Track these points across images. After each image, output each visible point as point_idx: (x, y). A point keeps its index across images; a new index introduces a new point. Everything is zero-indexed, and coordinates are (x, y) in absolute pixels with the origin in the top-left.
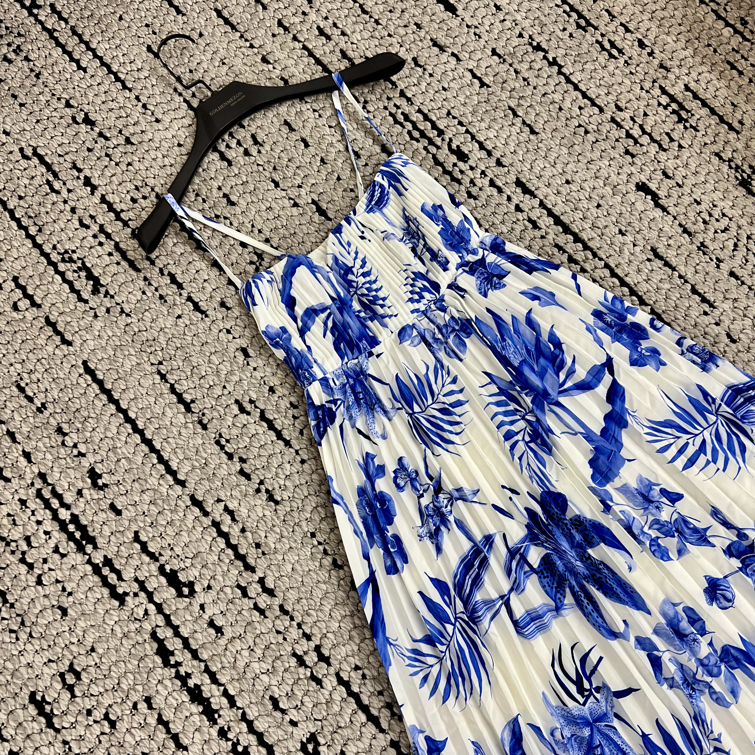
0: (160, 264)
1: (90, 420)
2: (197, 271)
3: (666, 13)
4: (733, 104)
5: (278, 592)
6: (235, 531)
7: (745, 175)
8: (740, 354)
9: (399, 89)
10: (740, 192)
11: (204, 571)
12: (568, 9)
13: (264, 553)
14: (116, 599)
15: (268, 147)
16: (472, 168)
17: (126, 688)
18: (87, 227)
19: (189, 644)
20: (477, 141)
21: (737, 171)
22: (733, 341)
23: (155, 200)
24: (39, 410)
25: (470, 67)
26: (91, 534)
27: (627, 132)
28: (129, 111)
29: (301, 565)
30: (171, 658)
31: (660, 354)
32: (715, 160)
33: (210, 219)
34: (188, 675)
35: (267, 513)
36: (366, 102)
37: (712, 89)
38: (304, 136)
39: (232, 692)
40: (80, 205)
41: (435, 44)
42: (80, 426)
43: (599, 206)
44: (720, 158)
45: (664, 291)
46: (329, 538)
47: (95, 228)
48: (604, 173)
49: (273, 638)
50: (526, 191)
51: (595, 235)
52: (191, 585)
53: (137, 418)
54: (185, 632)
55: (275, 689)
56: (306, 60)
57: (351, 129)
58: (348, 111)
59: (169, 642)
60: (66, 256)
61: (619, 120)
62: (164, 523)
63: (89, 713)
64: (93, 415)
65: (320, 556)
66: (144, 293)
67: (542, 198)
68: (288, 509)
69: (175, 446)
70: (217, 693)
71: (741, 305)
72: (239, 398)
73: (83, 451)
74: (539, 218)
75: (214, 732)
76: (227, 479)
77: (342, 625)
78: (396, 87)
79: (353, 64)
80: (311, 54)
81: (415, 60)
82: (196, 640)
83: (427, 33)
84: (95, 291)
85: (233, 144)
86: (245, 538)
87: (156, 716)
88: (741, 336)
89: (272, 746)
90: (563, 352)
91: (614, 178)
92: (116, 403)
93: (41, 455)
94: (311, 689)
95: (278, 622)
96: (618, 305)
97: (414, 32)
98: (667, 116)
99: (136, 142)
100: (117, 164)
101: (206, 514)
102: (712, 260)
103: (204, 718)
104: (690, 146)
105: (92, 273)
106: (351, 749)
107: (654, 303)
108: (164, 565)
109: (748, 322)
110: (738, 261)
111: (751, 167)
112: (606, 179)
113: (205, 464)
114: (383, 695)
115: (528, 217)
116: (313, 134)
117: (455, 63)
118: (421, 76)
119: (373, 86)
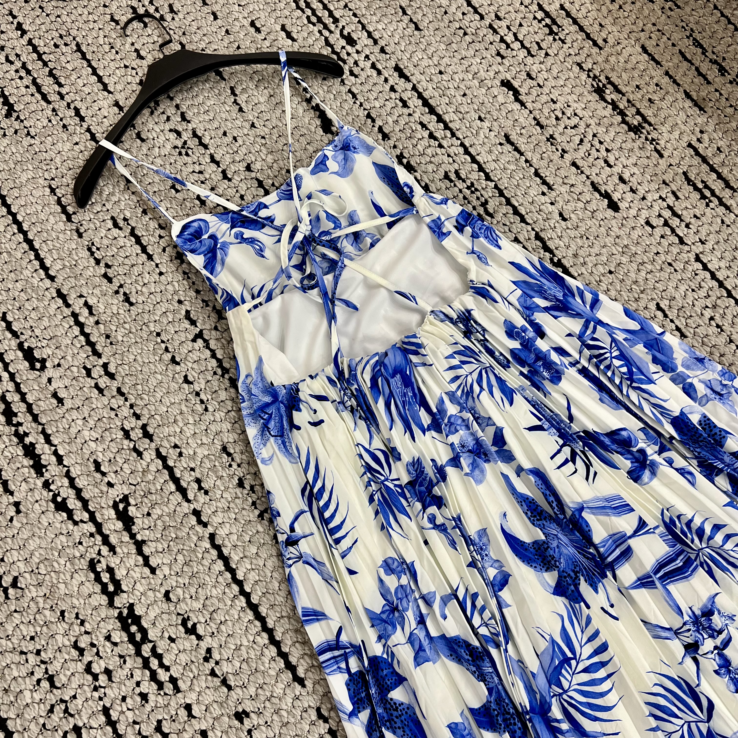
0: (68, 98)
2: (100, 109)
4: (601, 25)
5: (117, 376)
6: (89, 322)
7: (601, 85)
8: (567, 231)
10: (594, 97)
11: (57, 351)
13: (111, 343)
15: (181, 15)
16: (358, 52)
18: (12, 63)
19: (32, 409)
21: (594, 80)
22: (564, 219)
27: (502, 37)
29: (142, 357)
30: (14, 418)
32: (576, 69)
34: (26, 434)
35: (121, 311)
37: (584, 11)
38: (215, 10)
39: (61, 452)
40: (9, 45)
43: (465, 95)
44: (581, 68)
45: (509, 172)
46: (172, 338)
47: (18, 64)
48: (474, 68)
49: (106, 413)
50: (402, 75)
51: (457, 119)
52: (43, 361)
53: (23, 221)
54: (30, 398)
55: (100, 455)
59: (15, 405)
61: (496, 27)
62: (30, 308)
65: (161, 352)
66: (50, 121)
67: (415, 82)
68: (140, 311)
69: (52, 247)
70: (49, 452)
71: (577, 190)
72: (115, 215)
74: (409, 99)
75: (39, 483)
76: (91, 280)
77: (169, 409)
82: (39, 406)
84: (8, 115)
86: (98, 329)
88: (572, 216)
89: (87, 501)
91: (482, 74)
92: (8, 207)
94: (131, 458)
95: (113, 400)
98: (540, 28)
100: (48, 15)
101: (68, 306)
102: (557, 150)
103: (32, 471)
104: (555, 55)
105: (8, 100)
106: (157, 512)
107: (499, 180)
108: (23, 342)
109: (580, 205)
110: (581, 153)
111: (607, 78)
112: (476, 74)
113: (75, 265)
114: (194, 471)
115: (401, 97)
116: (223, 10)
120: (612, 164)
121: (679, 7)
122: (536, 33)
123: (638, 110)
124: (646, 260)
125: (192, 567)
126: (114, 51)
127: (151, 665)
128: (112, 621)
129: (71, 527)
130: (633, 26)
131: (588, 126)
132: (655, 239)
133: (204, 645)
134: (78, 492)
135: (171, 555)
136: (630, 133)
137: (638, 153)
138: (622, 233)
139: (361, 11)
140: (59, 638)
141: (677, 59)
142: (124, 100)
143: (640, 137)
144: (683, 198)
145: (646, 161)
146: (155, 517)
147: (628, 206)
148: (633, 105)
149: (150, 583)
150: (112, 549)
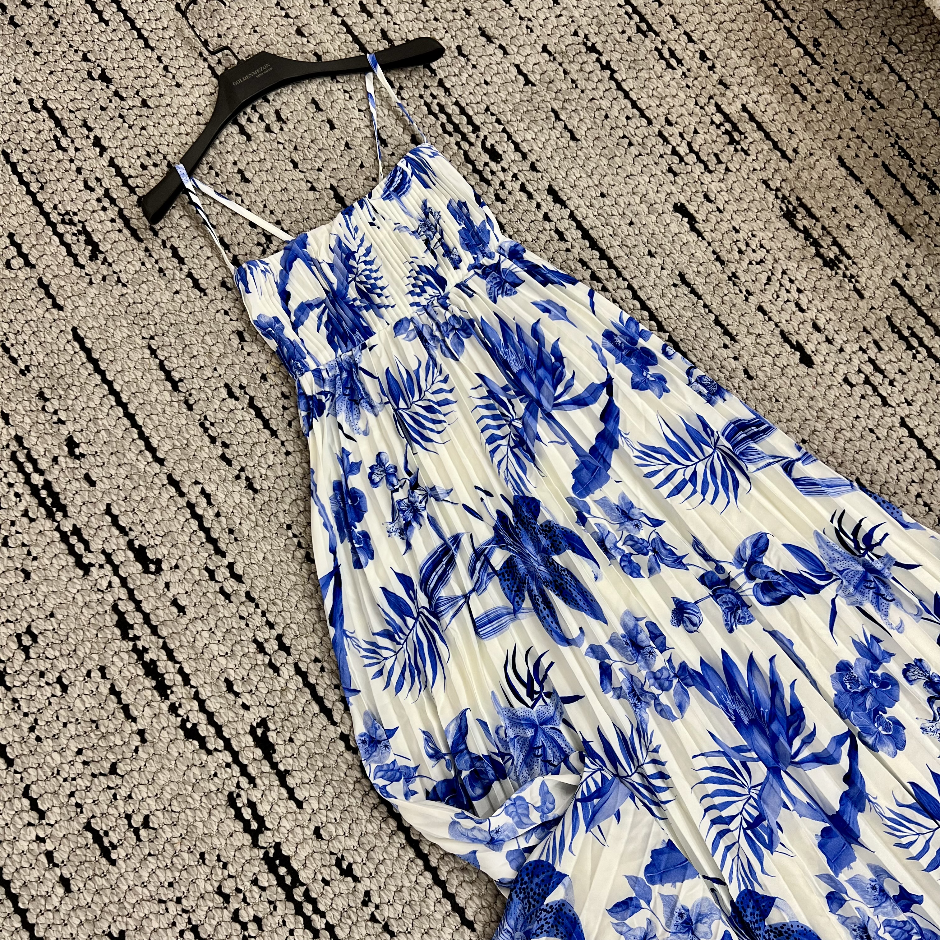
0: (163, 235)
1: (73, 388)
3: (734, 26)
4: (790, 130)
5: (246, 579)
6: (209, 514)
7: (791, 207)
8: (754, 391)
9: (438, 78)
10: (783, 223)
11: (174, 550)
12: (630, 10)
13: (236, 540)
14: (80, 569)
15: (291, 125)
16: (504, 170)
17: (82, 655)
18: (92, 190)
19: (150, 620)
20: (513, 142)
21: (783, 202)
22: (750, 378)
23: (166, 169)
24: (22, 372)
25: (517, 62)
26: (63, 502)
27: (674, 148)
28: (149, 72)
29: (273, 555)
30: (130, 631)
31: (666, 382)
32: (762, 188)
33: (221, 195)
34: (145, 650)
35: (245, 500)
36: (401, 88)
37: (770, 112)
38: (331, 117)
39: (187, 670)
40: (86, 166)
41: (483, 33)
42: (62, 393)
43: (631, 223)
44: (768, 186)
45: (685, 320)
46: (305, 531)
47: (100, 192)
48: (642, 189)
49: (235, 623)
50: (557, 199)
51: (623, 254)
52: (158, 563)
53: (121, 391)
54: (146, 607)
55: (232, 672)
56: (343, 36)
57: (382, 115)
58: (380, 96)
59: (130, 616)
60: (67, 217)
61: (666, 135)
62: (138, 499)
63: (42, 675)
64: (77, 383)
65: (293, 548)
66: (143, 264)
67: (573, 209)
68: (267, 499)
69: (157, 423)
70: (172, 670)
71: (764, 342)
72: (229, 382)
73: (63, 419)
74: (567, 230)
75: (165, 707)
76: (207, 462)
77: (307, 617)
78: (436, 75)
79: (393, 46)
80: (349, 31)
81: (459, 48)
82: (157, 616)
83: (476, 20)
84: (93, 257)
85: (255, 118)
86: (219, 522)
87: (109, 686)
88: (759, 373)
89: (221, 726)
90: (564, 367)
91: (652, 196)
92: (102, 373)
93: (19, 418)
94: (267, 675)
95: (242, 608)
96: (633, 328)
97: (462, 19)
98: (718, 136)
99: (153, 106)
101: (182, 494)
102: (741, 291)
103: (156, 693)
104: (737, 170)
105: (92, 238)
106: (300, 737)
107: (673, 330)
108: (133, 540)
109: (768, 360)
110: (769, 295)
111: (798, 199)
112: (644, 196)
113: (186, 444)
114: (339, 689)
115: (556, 227)
116: (341, 116)
117: (502, 56)
118: (463, 67)
119: (411, 71)
120: (805, 308)
121: (882, 106)
122: (714, 142)
123: (834, 238)
124: (844, 426)
125: (343, 800)
126: (213, 172)
127: (305, 911)
128: (257, 863)
129: (204, 757)
130: (828, 132)
132: (855, 400)
133: (362, 887)
134: (210, 717)
135: (318, 786)
136: (825, 268)
137: (834, 293)
138: (816, 393)
139: (505, 116)
140: (201, 883)
141: (880, 173)
142: (229, 236)
143: (836, 273)
144: (886, 348)
145: (843, 304)
146: (298, 743)
147: (823, 360)
148: (829, 233)
149: (297, 819)
150: (252, 780)
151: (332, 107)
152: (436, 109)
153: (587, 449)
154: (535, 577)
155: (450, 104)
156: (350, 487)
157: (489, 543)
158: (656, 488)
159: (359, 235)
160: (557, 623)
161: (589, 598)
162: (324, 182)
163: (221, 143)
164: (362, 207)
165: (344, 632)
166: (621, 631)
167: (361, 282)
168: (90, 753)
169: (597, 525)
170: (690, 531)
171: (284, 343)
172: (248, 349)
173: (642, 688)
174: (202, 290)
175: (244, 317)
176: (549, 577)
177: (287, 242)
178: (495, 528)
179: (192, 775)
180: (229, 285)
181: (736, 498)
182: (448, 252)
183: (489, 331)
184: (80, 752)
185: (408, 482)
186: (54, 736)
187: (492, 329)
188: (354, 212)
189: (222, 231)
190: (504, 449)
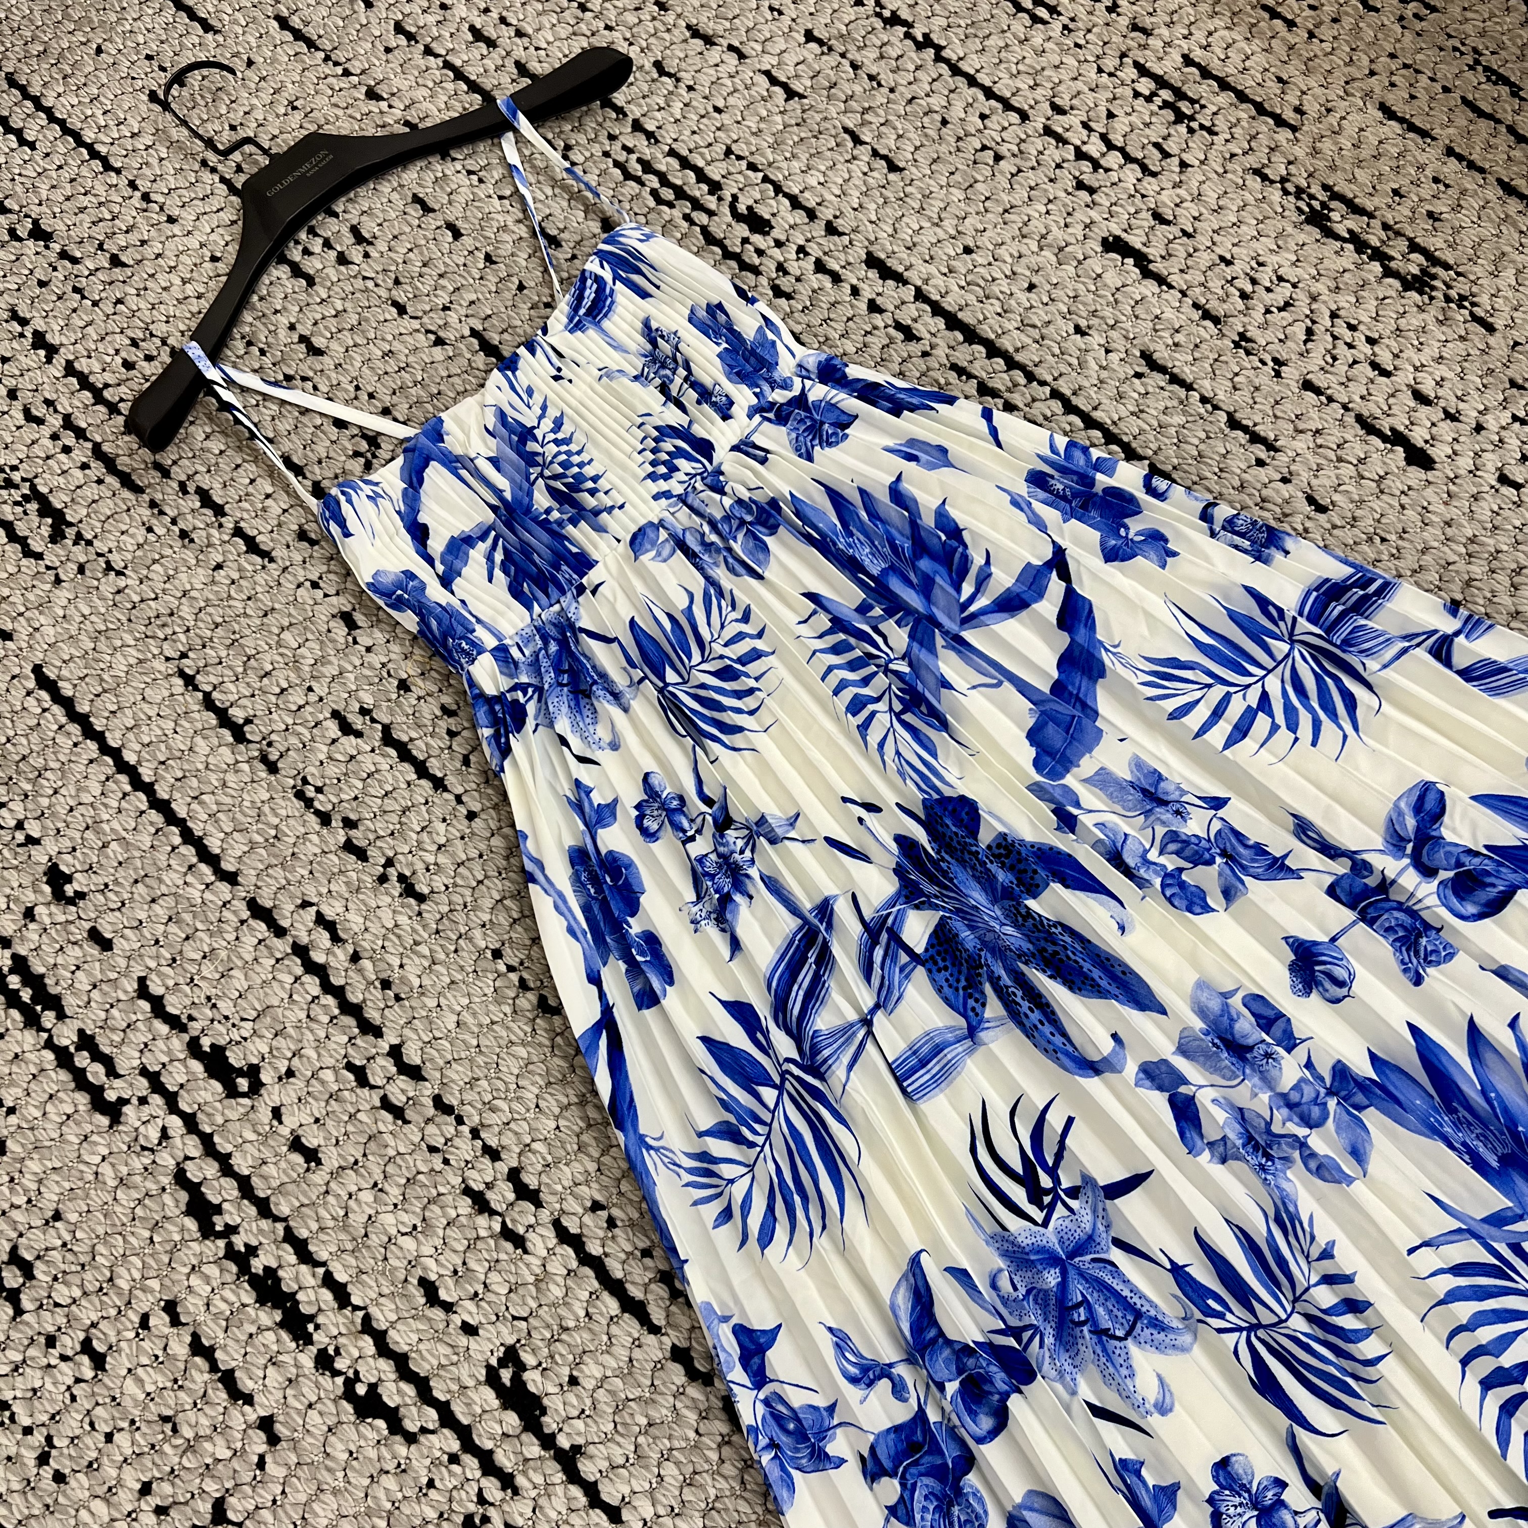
0: (179, 474)
1: (48, 774)
2: (252, 482)
4: (1280, 80)
5: (429, 1071)
6: (337, 960)
7: (1316, 204)
8: (1335, 532)
9: (630, 119)
10: (1310, 234)
11: (280, 1042)
13: (398, 998)
14: (103, 1113)
15: (382, 246)
16: (779, 244)
17: (126, 1286)
18: (40, 421)
19: (252, 1188)
21: (1298, 198)
22: (1322, 509)
23: (168, 360)
25: (765, 67)
26: (53, 990)
27: (1077, 149)
28: (116, 209)
29: (474, 1014)
30: (216, 1219)
31: (1166, 541)
32: (1255, 183)
33: (276, 384)
34: (252, 1251)
35: (403, 920)
36: (568, 147)
37: (1236, 57)
38: (451, 218)
39: (341, 1276)
40: (25, 383)
41: (695, 32)
42: (28, 787)
43: (1031, 287)
44: (1265, 178)
45: (1172, 431)
46: (529, 957)
47: (56, 422)
48: (1037, 226)
49: (422, 1162)
50: (886, 273)
51: (1030, 341)
52: (253, 1072)
53: (139, 762)
54: (242, 1165)
55: (431, 1263)
56: (450, 86)
57: (543, 197)
58: (533, 167)
59: (212, 1188)
61: (1060, 130)
62: (198, 956)
63: (51, 1341)
64: (52, 765)
65: (512, 994)
67: (919, 283)
68: (445, 909)
69: (215, 808)
70: (311, 1282)
71: (1331, 441)
72: (340, 707)
73: (36, 835)
74: (915, 320)
75: (307, 1360)
76: (319, 863)
77: (562, 1123)
78: (625, 115)
79: (537, 79)
80: (459, 75)
81: (658, 65)
82: (264, 1177)
83: (679, 16)
84: (56, 536)
85: (317, 246)
86: (360, 971)
87: (188, 1339)
88: (1336, 497)
89: (426, 1379)
90: (966, 547)
91: (1058, 235)
92: (99, 737)
94: (503, 1256)
95: (431, 1129)
96: (1079, 459)
97: (654, 19)
98: (1152, 114)
99: (131, 262)
100: (95, 304)
101: (280, 932)
102: (1264, 363)
103: (285, 1336)
104: (1202, 163)
105: (49, 503)
106: (591, 1372)
107: (1155, 453)
108: (197, 1038)
109: (1348, 471)
110: (1316, 359)
111: (1326, 187)
112: (1043, 237)
113: (276, 837)
114: (652, 1257)
115: (895, 321)
116: (468, 213)
117: (736, 62)
118: (670, 93)
119: (580, 118)
120: (1390, 368)
121: (1433, 9)
122: (1147, 125)
123: (1411, 240)
125: (702, 1487)
126: (255, 350)
129: (402, 1450)
130: (1349, 69)
131: (1314, 298)
134: (401, 1362)
135: (646, 1467)
136: (1408, 294)
137: (1439, 333)
138: (1452, 512)
141: (1463, 117)
142: (300, 451)
143: (1432, 298)
145: (1460, 348)
146: (589, 1384)
147: (1450, 452)
148: (1398, 234)
150: (507, 1482)
151: (450, 203)
152: (636, 168)
153: (1045, 687)
154: (999, 951)
155: (660, 156)
156: (603, 851)
157: (891, 903)
158: (1198, 735)
159: (537, 399)
160: (1064, 1034)
161: (1118, 970)
162: (458, 326)
163: (261, 299)
164: (533, 352)
165: (641, 1139)
166: (1198, 1025)
167: (556, 477)
168: (167, 1488)
169: (1100, 825)
170: (1284, 807)
171: (431, 613)
172: (365, 640)
173: (1269, 1132)
174: (266, 555)
175: (349, 585)
176: (1026, 946)
177: (408, 439)
178: (899, 871)
179: (382, 1495)
180: (313, 536)
181: (1356, 729)
182: (705, 395)
183: (810, 514)
184: (146, 1489)
185: (709, 819)
186: (90, 1464)
187: (815, 509)
188: (521, 364)
189: (286, 446)
190: (883, 720)
